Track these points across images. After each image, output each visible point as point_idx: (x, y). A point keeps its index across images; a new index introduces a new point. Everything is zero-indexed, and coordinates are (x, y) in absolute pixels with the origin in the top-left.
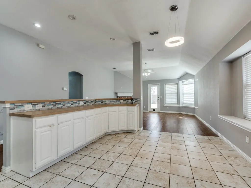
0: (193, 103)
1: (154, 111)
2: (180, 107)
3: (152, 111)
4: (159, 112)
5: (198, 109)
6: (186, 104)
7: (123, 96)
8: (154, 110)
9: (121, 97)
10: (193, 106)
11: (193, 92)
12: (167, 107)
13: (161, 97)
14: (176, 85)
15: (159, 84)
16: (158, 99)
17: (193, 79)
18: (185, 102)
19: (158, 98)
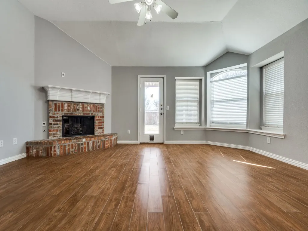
0: (244, 120)
1: (152, 142)
2: (206, 130)
3: (147, 140)
4: (161, 142)
5: (285, 136)
6: (217, 123)
7: (70, 100)
8: (152, 138)
9: (63, 103)
10: (244, 128)
11: (245, 96)
12: (180, 130)
13: (168, 109)
14: (198, 83)
15: (165, 76)
16: (162, 111)
17: (245, 65)
18: (215, 120)
19: (162, 109)
